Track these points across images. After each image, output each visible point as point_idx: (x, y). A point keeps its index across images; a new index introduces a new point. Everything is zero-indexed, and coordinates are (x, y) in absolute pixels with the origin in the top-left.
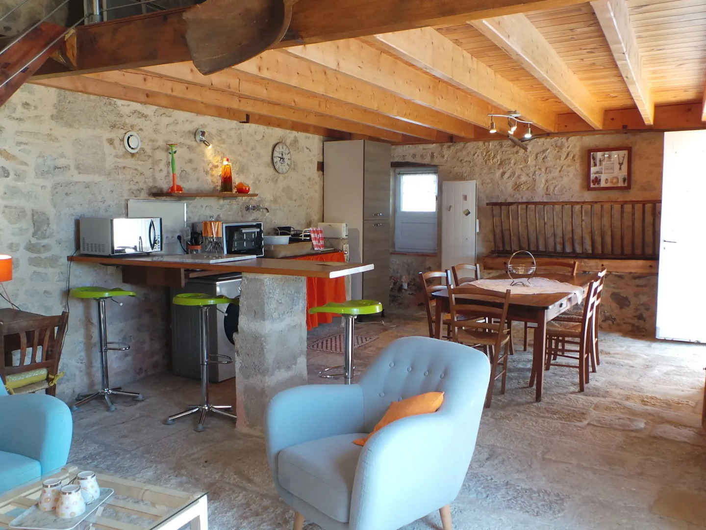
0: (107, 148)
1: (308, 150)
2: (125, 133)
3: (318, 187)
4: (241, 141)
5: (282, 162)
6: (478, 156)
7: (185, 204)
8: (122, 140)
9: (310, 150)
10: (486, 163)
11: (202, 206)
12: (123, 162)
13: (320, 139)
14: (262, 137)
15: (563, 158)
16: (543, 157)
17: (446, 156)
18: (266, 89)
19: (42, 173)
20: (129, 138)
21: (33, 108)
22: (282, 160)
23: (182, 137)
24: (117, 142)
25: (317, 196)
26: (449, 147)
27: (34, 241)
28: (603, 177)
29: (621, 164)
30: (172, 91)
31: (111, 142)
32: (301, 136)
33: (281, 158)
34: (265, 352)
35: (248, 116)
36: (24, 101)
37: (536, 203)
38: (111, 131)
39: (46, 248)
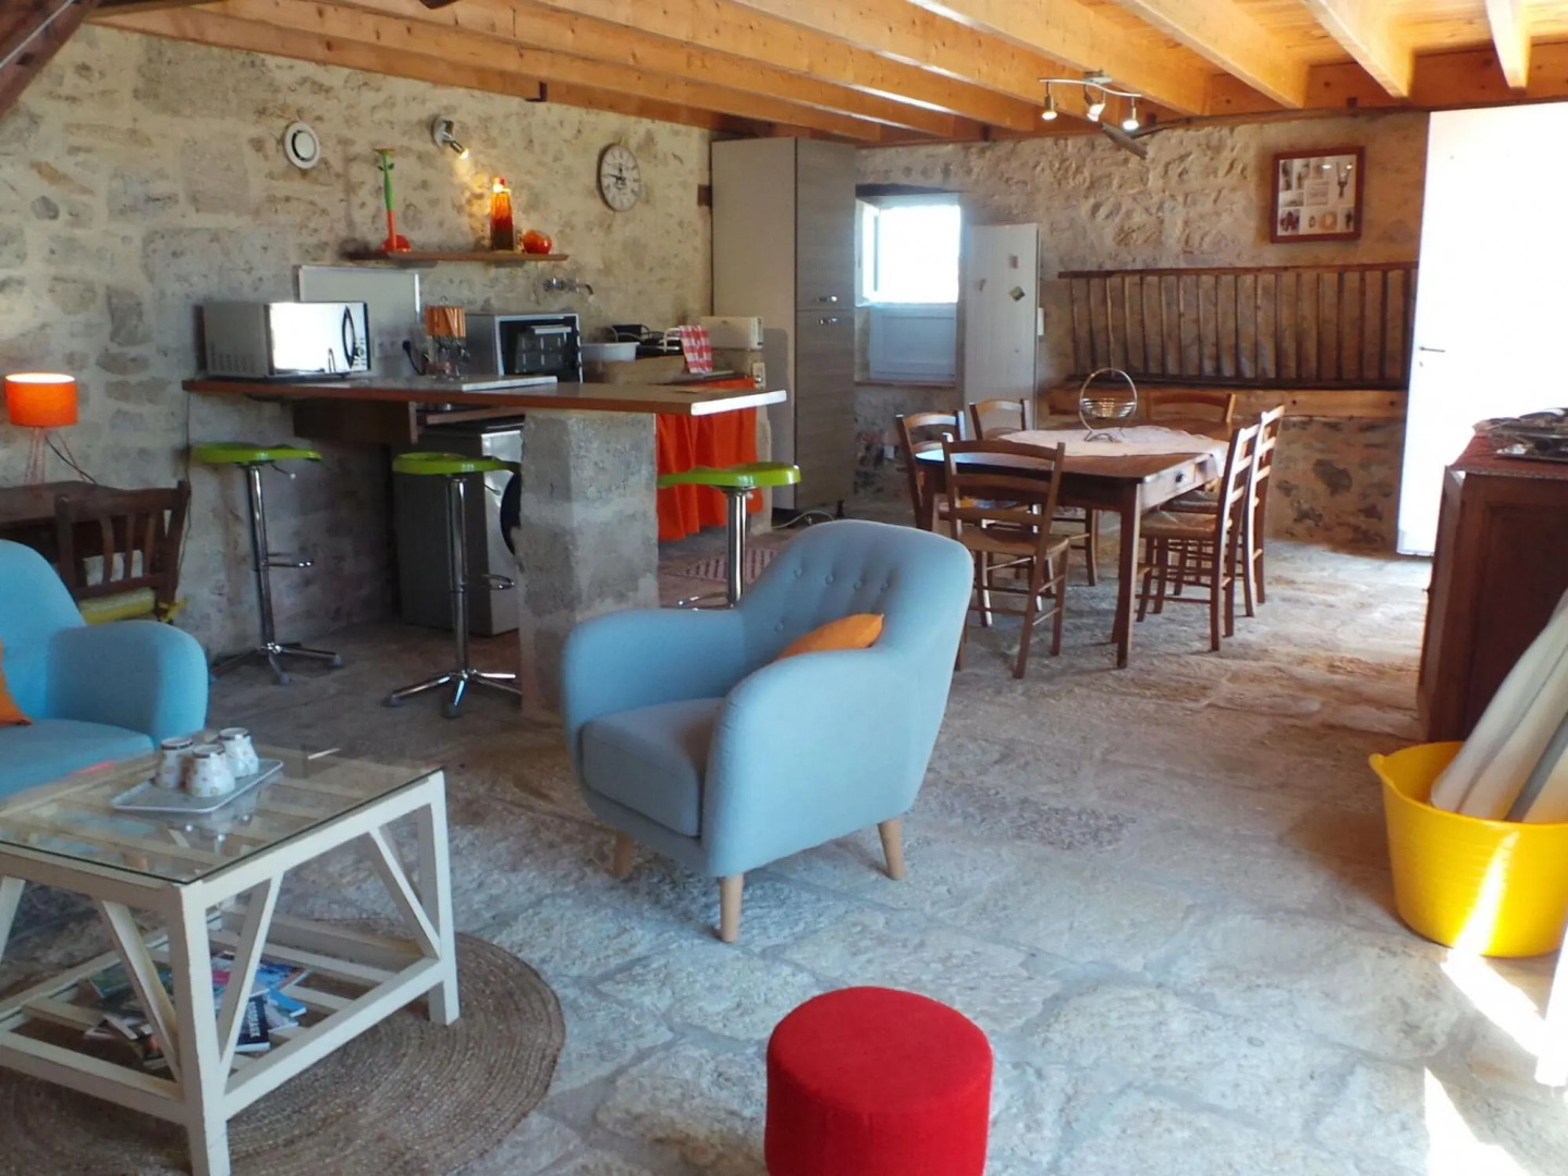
0: (250, 158)
1: (677, 162)
2: (287, 127)
3: (699, 242)
4: (531, 141)
5: (621, 186)
6: (1043, 170)
7: (417, 277)
8: (281, 141)
9: (681, 161)
10: (1059, 184)
11: (451, 281)
12: (283, 188)
13: (702, 135)
14: (575, 132)
15: (1221, 173)
16: (1180, 170)
17: (976, 170)
18: (573, 31)
19: (123, 211)
20: (294, 136)
21: (97, 75)
22: (620, 182)
23: (404, 133)
24: (271, 145)
25: (698, 262)
26: (983, 151)
27: (114, 349)
28: (1305, 214)
29: (1342, 184)
30: (378, 38)
31: (258, 145)
32: (662, 129)
33: (619, 178)
34: (573, 564)
35: (543, 87)
36: (79, 61)
37: (1161, 273)
38: (257, 122)
39: (140, 363)
